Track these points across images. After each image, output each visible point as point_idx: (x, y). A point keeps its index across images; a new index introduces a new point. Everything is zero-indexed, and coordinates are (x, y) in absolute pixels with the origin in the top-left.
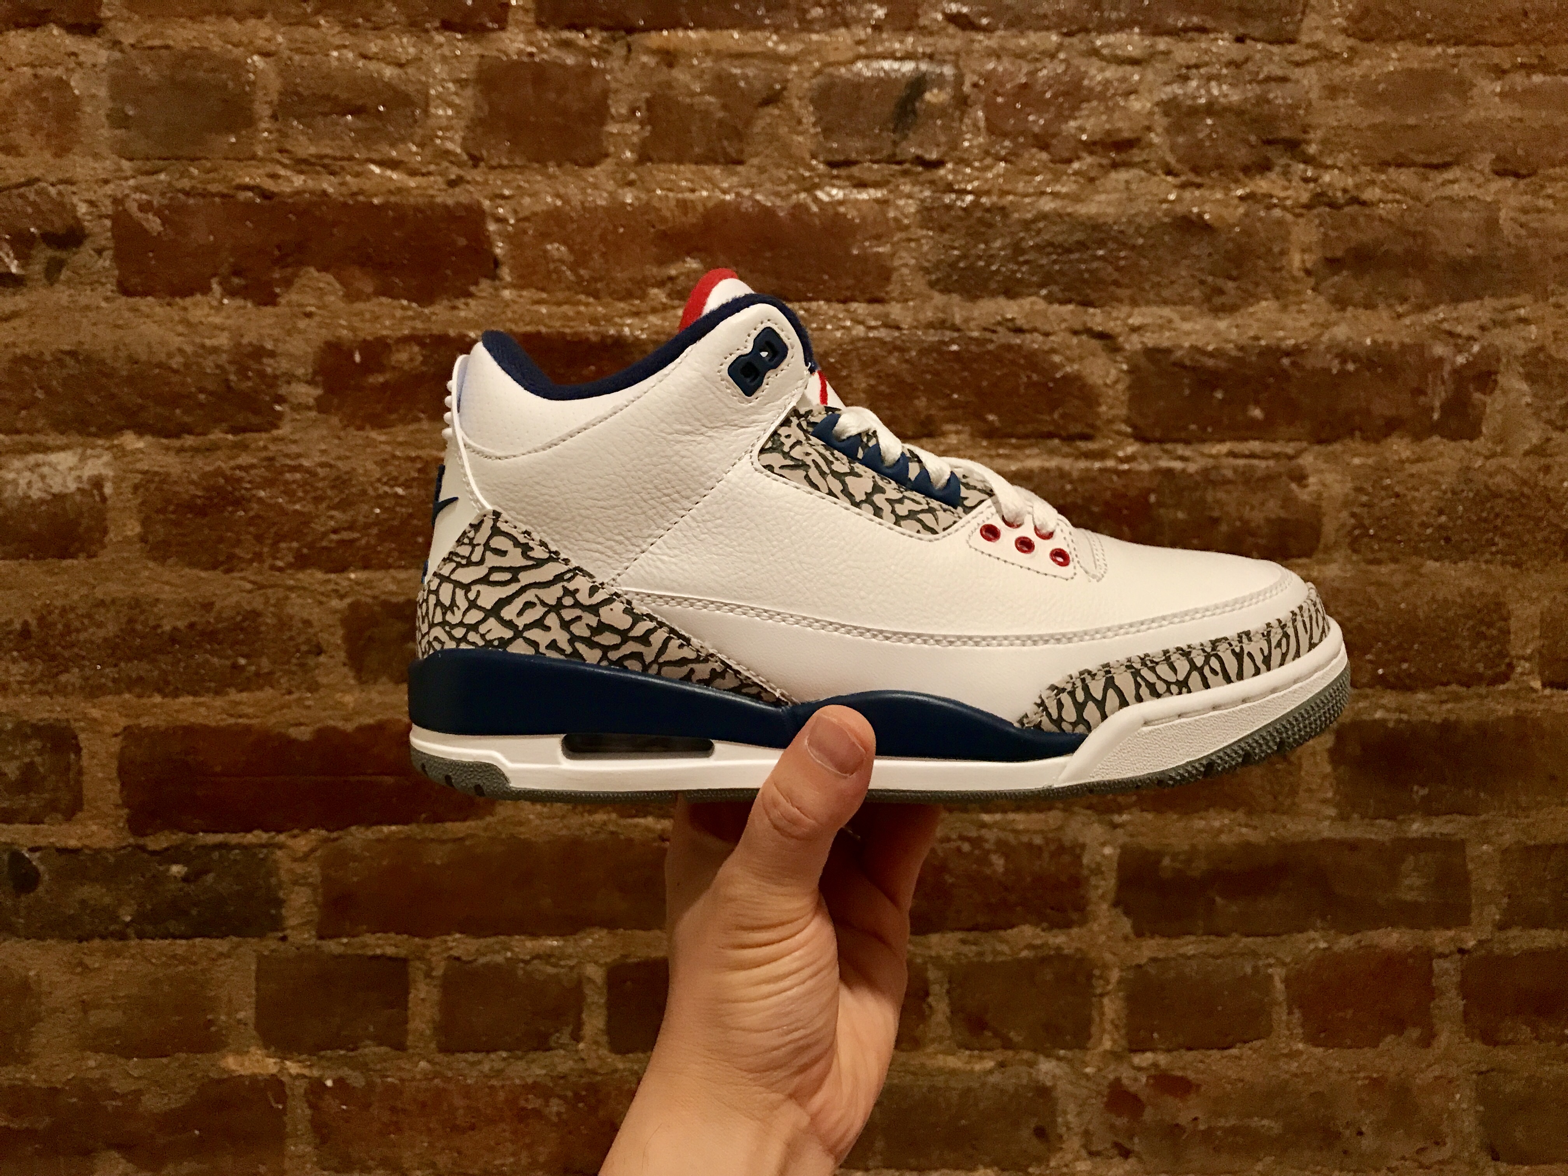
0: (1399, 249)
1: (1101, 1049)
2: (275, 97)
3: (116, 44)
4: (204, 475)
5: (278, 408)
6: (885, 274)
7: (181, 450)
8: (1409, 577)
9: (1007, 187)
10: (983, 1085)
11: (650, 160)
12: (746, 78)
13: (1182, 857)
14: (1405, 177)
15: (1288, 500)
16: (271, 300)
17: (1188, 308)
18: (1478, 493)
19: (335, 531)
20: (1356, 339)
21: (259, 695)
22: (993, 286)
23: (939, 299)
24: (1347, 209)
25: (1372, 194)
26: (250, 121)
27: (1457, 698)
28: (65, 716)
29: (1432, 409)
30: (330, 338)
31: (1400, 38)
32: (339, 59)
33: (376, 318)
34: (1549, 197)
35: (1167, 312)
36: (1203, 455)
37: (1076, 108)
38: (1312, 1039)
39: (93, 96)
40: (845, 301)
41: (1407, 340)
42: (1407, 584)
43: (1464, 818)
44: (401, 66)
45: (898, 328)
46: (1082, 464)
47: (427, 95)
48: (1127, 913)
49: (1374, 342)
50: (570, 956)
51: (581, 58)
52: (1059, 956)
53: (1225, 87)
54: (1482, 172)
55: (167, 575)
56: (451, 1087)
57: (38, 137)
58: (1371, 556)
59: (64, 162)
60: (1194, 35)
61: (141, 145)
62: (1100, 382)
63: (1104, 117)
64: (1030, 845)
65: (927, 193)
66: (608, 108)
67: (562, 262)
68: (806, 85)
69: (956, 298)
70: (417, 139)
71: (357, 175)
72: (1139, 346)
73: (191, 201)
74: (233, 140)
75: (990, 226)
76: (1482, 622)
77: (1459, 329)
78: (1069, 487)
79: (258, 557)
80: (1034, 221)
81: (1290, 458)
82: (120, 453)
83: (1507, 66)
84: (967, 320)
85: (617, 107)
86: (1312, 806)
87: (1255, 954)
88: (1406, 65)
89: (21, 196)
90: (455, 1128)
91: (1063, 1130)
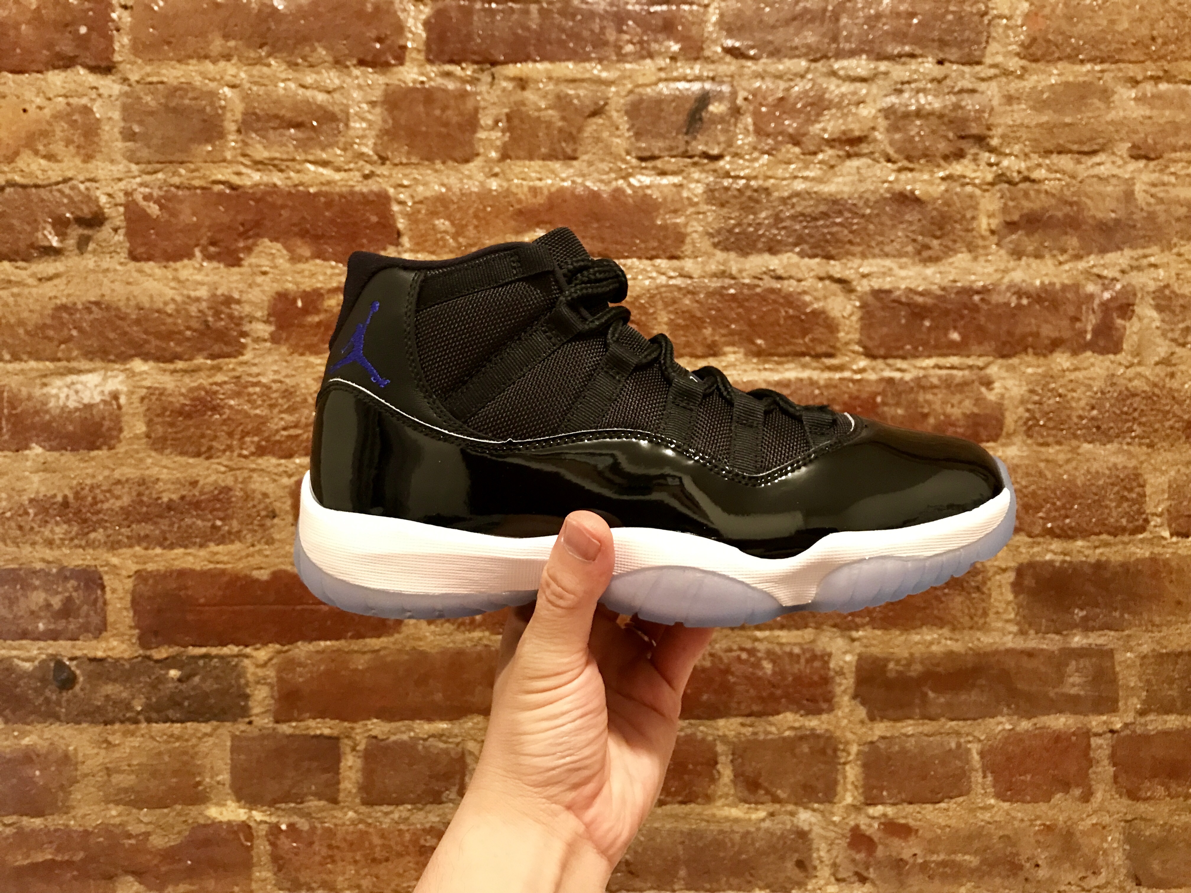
0: (1060, 214)
1: (845, 803)
2: (239, 116)
3: (125, 80)
4: (191, 390)
5: (243, 340)
6: (680, 238)
7: (174, 372)
8: (1070, 456)
9: (769, 173)
10: (758, 829)
11: (510, 157)
12: (578, 97)
13: (904, 662)
14: (1065, 162)
15: (979, 400)
16: (237, 262)
17: (904, 260)
18: (1120, 393)
19: (285, 429)
20: (1029, 280)
21: (231, 547)
22: (760, 245)
23: (720, 255)
24: (1022, 186)
25: (1039, 174)
26: (222, 135)
27: (1107, 544)
28: (93, 563)
29: (1086, 332)
30: (280, 289)
31: (1060, 59)
32: (285, 89)
33: (313, 275)
34: (1172, 174)
35: (888, 263)
36: (915, 367)
37: (819, 114)
38: (1000, 796)
39: (110, 119)
40: (651, 258)
41: (1066, 281)
42: (1068, 461)
43: (1112, 633)
44: (329, 92)
45: (691, 277)
46: (827, 375)
47: (348, 114)
48: (863, 703)
49: (1042, 283)
50: (456, 736)
51: (458, 85)
52: (814, 735)
53: (930, 98)
54: (1121, 157)
55: (165, 461)
56: (371, 830)
57: (71, 148)
58: (1041, 440)
59: (90, 166)
60: (907, 60)
61: (145, 153)
62: (839, 315)
63: (841, 121)
64: (791, 654)
65: (711, 179)
66: (478, 121)
67: (446, 232)
68: (622, 101)
69: (733, 255)
70: (341, 145)
71: (298, 172)
72: (868, 289)
73: (180, 193)
74: (210, 148)
75: (757, 201)
76: (1125, 488)
77: (1105, 273)
78: (817, 392)
79: (230, 448)
80: (790, 197)
81: (981, 369)
82: (132, 374)
83: (1140, 77)
84: (740, 271)
85: (486, 120)
86: (1000, 624)
87: (958, 734)
88: (1063, 79)
89: (59, 191)
90: (374, 860)
91: (817, 863)
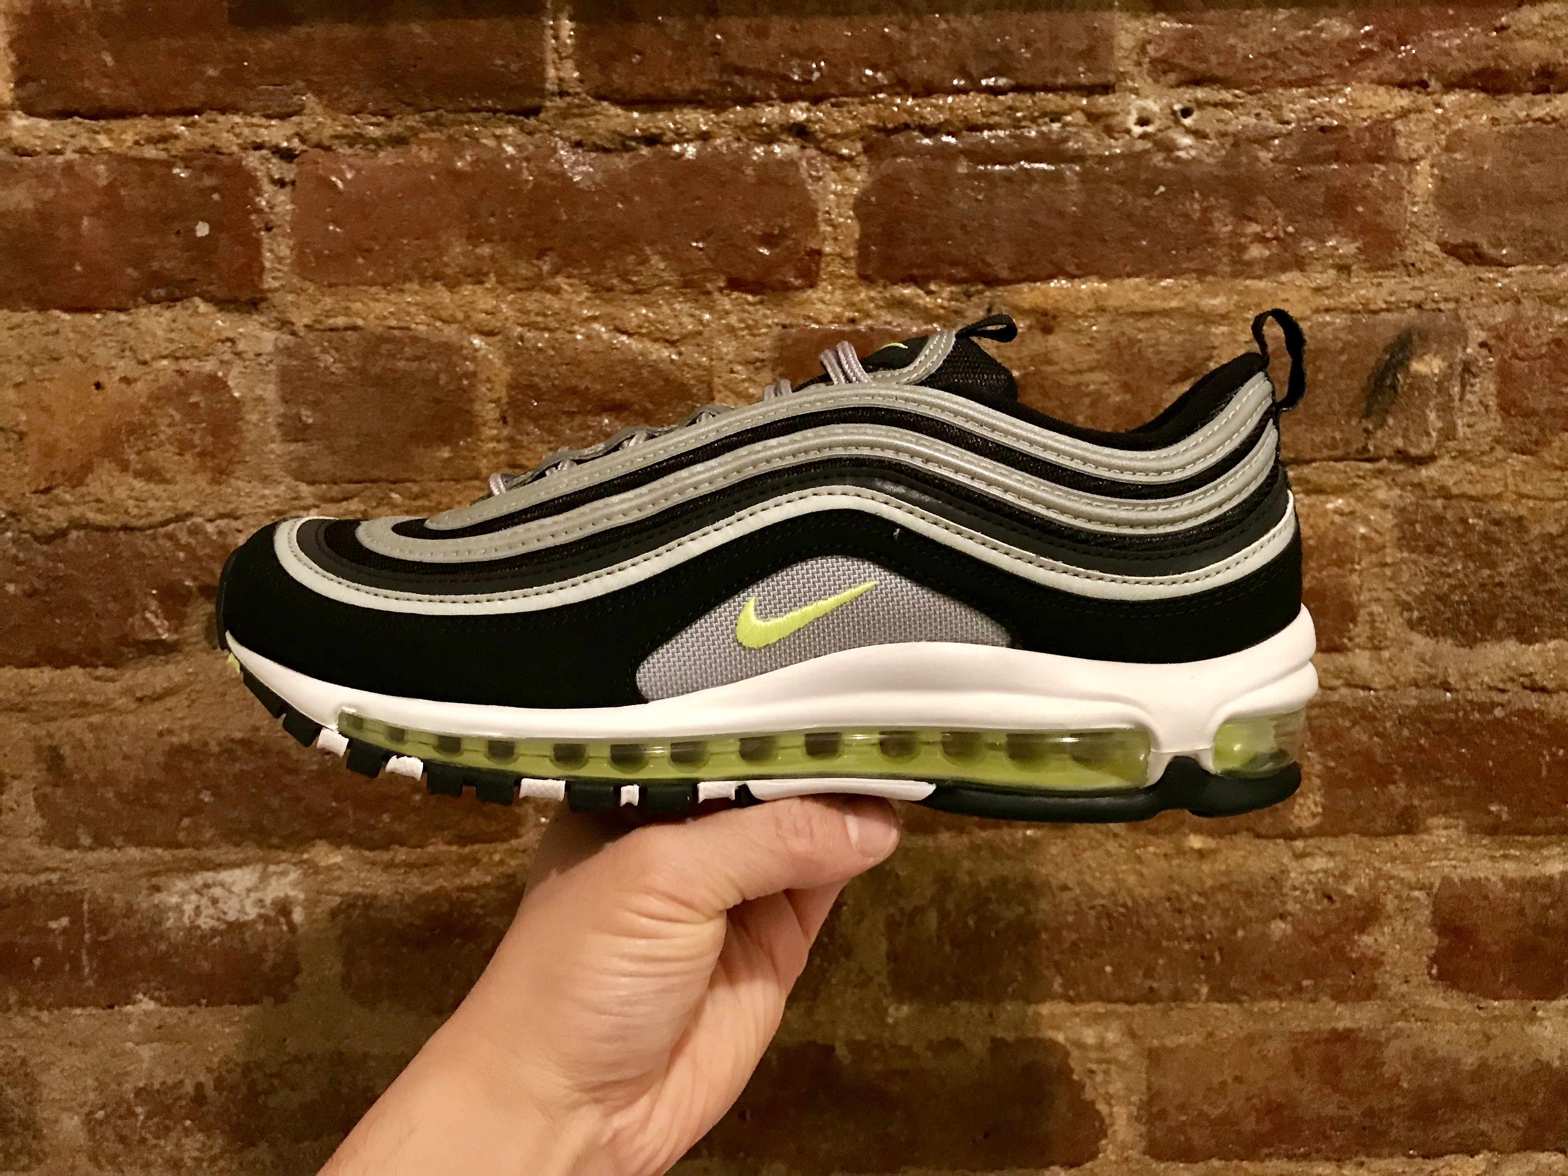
2: (502, 392)
3: (284, 324)
4: (423, 898)
7: (390, 866)
9: (1525, 489)
12: (1155, 345)
22: (1500, 624)
23: (1421, 642)
26: (470, 428)
32: (588, 337)
39: (260, 399)
44: (673, 343)
45: (1367, 687)
55: (378, 1024)
57: (188, 456)
59: (225, 489)
61: (325, 464)
65: (1410, 500)
69: (1447, 645)
74: (447, 454)
75: (1499, 543)
82: (312, 868)
84: (1464, 676)
89: (170, 537)
